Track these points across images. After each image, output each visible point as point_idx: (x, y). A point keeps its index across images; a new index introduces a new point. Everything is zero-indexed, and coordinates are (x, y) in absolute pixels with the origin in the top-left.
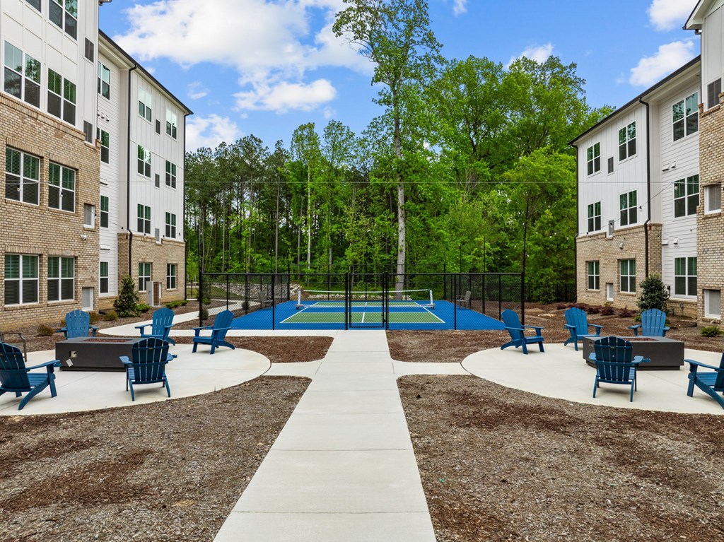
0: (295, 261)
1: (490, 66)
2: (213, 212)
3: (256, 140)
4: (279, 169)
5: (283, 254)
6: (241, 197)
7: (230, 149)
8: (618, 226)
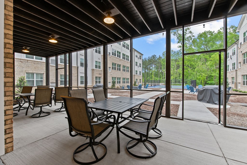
0: (163, 79)
1: (211, 32)
2: (147, 70)
3: (155, 55)
4: (160, 61)
5: (160, 77)
6: (152, 66)
7: (150, 58)
8: (232, 70)
